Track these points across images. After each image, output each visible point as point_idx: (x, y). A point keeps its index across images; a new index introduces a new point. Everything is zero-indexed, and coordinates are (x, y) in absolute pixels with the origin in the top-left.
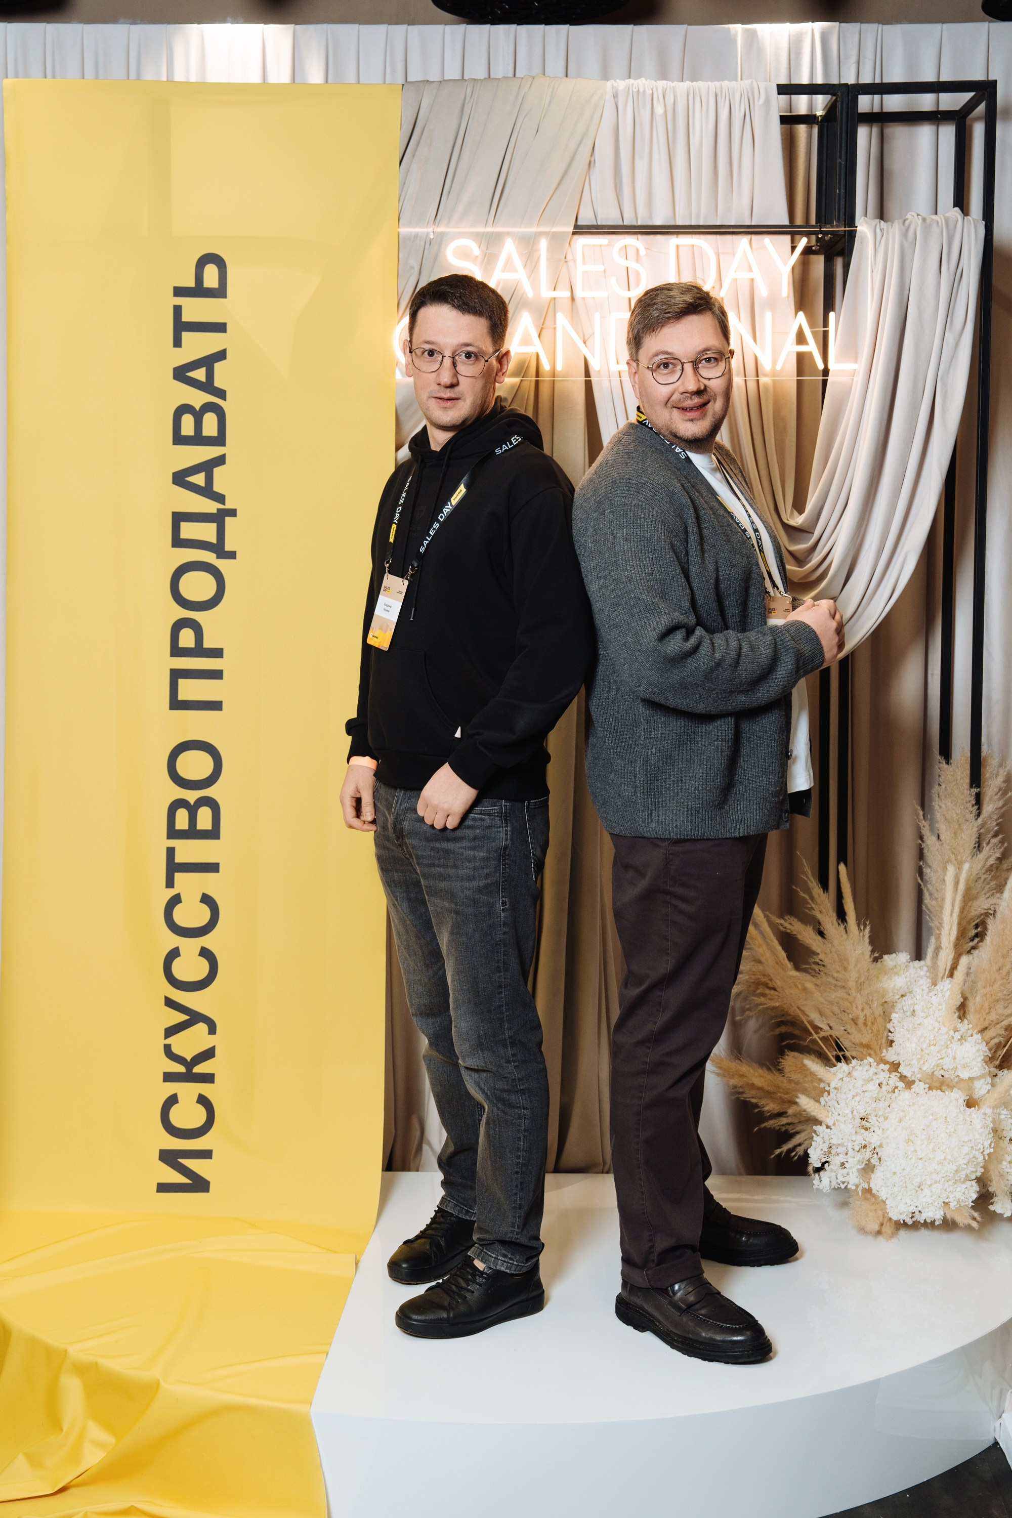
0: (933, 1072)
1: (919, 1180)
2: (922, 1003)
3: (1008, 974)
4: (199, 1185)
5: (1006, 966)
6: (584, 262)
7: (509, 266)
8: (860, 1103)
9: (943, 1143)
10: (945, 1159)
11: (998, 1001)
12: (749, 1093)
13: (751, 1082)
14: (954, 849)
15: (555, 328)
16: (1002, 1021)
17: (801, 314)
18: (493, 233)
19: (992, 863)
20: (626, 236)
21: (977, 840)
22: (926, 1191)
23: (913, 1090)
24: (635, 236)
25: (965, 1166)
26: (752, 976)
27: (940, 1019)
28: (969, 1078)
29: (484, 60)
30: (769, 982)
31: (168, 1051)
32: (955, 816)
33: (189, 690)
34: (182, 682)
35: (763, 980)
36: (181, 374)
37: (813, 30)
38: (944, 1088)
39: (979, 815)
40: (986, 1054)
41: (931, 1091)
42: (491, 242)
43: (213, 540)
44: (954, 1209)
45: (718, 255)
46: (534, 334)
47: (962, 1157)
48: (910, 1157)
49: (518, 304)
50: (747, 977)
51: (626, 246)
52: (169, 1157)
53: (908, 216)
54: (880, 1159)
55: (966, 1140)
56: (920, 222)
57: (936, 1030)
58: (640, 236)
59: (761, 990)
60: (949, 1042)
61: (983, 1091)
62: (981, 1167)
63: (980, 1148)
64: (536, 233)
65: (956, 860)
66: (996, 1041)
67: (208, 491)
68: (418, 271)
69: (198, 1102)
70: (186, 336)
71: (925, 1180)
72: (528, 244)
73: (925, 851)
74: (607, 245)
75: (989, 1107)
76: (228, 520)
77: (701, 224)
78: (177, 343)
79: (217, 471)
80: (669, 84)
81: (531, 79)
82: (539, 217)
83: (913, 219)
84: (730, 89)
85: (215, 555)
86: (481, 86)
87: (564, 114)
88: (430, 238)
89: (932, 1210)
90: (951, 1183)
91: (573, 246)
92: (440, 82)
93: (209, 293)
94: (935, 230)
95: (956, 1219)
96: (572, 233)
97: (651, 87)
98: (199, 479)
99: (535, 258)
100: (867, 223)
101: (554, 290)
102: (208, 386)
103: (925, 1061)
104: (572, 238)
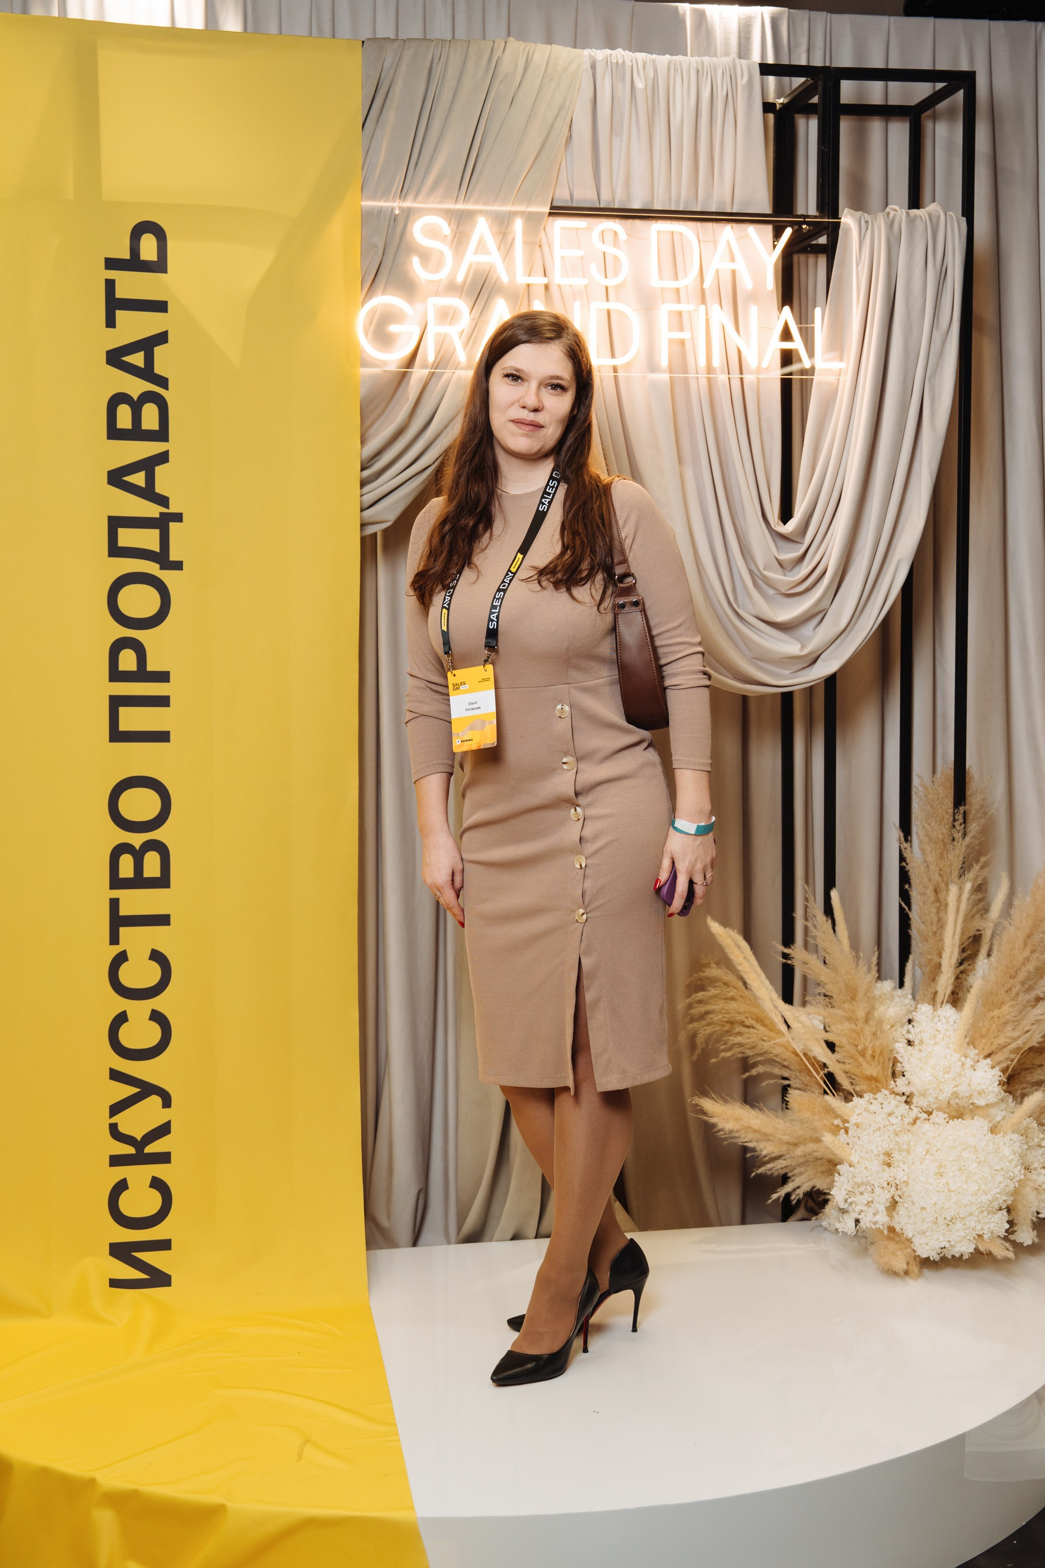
0: (949, 1103)
1: (952, 1214)
2: (930, 1031)
3: (1018, 994)
4: (159, 1279)
5: (1015, 987)
6: (561, 248)
7: (481, 248)
8: (882, 1138)
9: (975, 1173)
10: (978, 1190)
11: (1006, 1024)
12: (746, 1137)
13: (747, 1125)
14: (940, 870)
16: (1010, 1044)
17: (787, 309)
18: (464, 209)
19: (979, 882)
20: (603, 220)
21: (964, 860)
22: (959, 1225)
23: (931, 1121)
24: (613, 220)
25: (998, 1196)
26: (725, 1015)
27: (951, 1045)
28: (987, 1105)
29: (419, 27)
30: (745, 1020)
32: (940, 835)
33: (131, 719)
34: (123, 711)
35: (739, 1018)
36: (115, 358)
37: (762, 14)
38: (966, 1116)
39: (965, 835)
40: (1000, 1079)
41: (951, 1121)
42: (461, 220)
43: (156, 547)
44: (988, 1241)
45: (699, 241)
47: (997, 1186)
48: (942, 1190)
49: (492, 290)
50: (720, 1016)
51: (603, 232)
52: (120, 1251)
53: (888, 210)
54: (903, 1195)
55: (998, 1168)
56: (904, 218)
57: (948, 1056)
58: (617, 220)
59: (738, 1029)
60: (962, 1069)
61: (999, 1118)
62: (1012, 1195)
63: (1010, 1176)
64: (510, 212)
65: (943, 881)
66: (1004, 1065)
67: (148, 493)
68: (382, 250)
69: (152, 1185)
70: (119, 315)
71: (958, 1213)
72: (502, 223)
73: (910, 874)
74: (587, 228)
75: (1013, 1132)
76: (171, 524)
77: (681, 209)
78: (111, 322)
79: (159, 470)
80: (648, 58)
81: (503, 43)
82: (513, 198)
83: (895, 212)
84: (711, 65)
85: (158, 566)
86: (449, 48)
87: (541, 83)
88: (395, 214)
89: (963, 1243)
90: (985, 1214)
91: (546, 229)
92: (405, 41)
93: (146, 267)
94: (920, 225)
95: (992, 1250)
96: (548, 214)
97: (631, 58)
98: (138, 479)
99: (510, 241)
100: (852, 215)
101: (529, 276)
102: (147, 373)
103: (941, 1090)
104: (547, 219)
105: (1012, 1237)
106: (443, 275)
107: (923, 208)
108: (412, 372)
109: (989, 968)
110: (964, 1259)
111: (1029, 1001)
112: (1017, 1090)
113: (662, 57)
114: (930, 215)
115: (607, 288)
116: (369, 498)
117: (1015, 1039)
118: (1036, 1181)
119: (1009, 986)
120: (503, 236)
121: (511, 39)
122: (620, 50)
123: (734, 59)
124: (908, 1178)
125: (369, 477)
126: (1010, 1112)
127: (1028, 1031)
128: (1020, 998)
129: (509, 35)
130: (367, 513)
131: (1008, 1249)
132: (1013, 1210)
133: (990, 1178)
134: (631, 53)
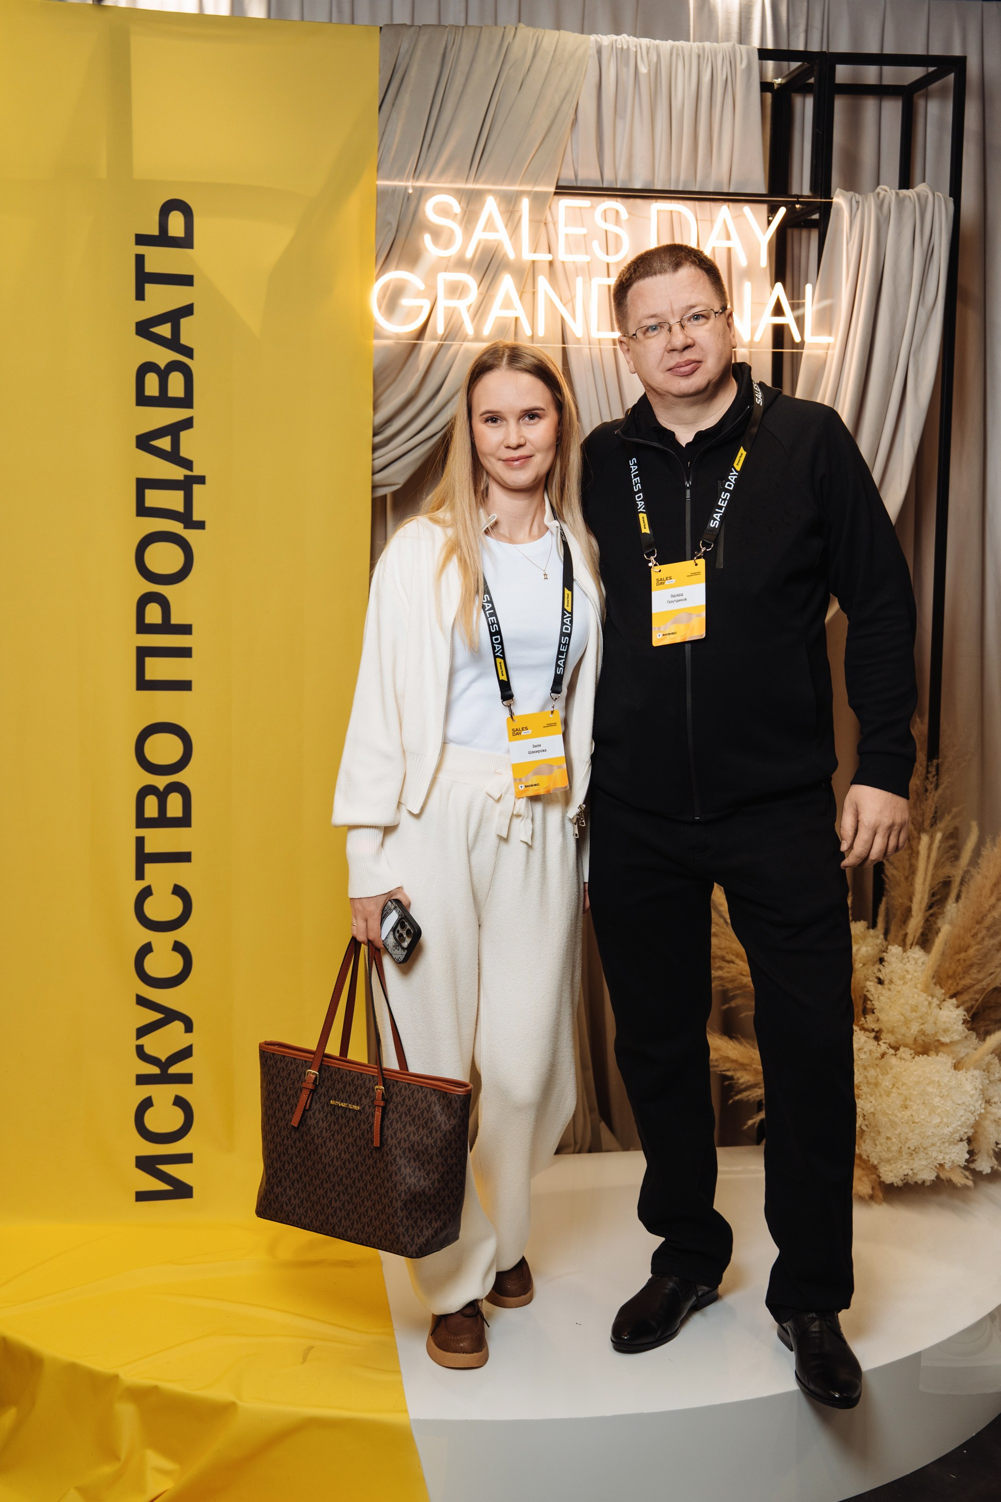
0: (915, 1039)
1: (916, 1145)
2: (899, 971)
3: (983, 939)
4: (182, 1191)
5: (981, 932)
6: (566, 226)
7: (490, 226)
9: (938, 1106)
10: (940, 1123)
11: (971, 966)
12: (723, 1066)
13: (725, 1055)
15: (534, 293)
16: (974, 985)
17: (779, 285)
18: (474, 189)
19: (950, 831)
20: (606, 199)
21: (936, 810)
22: (922, 1155)
23: (898, 1056)
24: (615, 199)
25: (959, 1128)
27: (919, 985)
28: (951, 1042)
29: (434, 5)
31: (140, 1050)
33: (157, 668)
34: (149, 661)
36: (144, 329)
38: (931, 1053)
39: (937, 787)
40: (964, 1018)
41: (917, 1057)
42: (472, 200)
43: (180, 508)
44: (948, 1169)
45: (697, 220)
46: (515, 296)
47: (958, 1119)
49: (499, 266)
51: (605, 211)
52: (146, 1164)
53: (878, 190)
54: (870, 1125)
55: (960, 1103)
56: (893, 198)
57: (916, 996)
58: (619, 199)
60: (929, 1008)
61: (962, 1055)
62: (972, 1127)
63: (971, 1110)
64: (517, 191)
65: (916, 829)
66: (969, 1004)
67: (174, 456)
68: (396, 228)
69: (175, 1103)
70: (149, 288)
71: (921, 1143)
72: (510, 202)
74: (591, 207)
75: (975, 1069)
76: (195, 486)
77: (680, 189)
78: (140, 295)
79: (184, 435)
80: (652, 43)
81: (514, 29)
82: (522, 175)
83: (884, 192)
84: (712, 51)
85: (182, 525)
86: (462, 34)
87: (550, 67)
88: (409, 193)
89: (925, 1171)
90: (947, 1145)
91: (553, 207)
92: (420, 27)
93: (175, 243)
94: (908, 205)
95: (952, 1178)
96: (553, 193)
97: (635, 44)
98: (164, 443)
99: (517, 218)
100: (843, 195)
101: (535, 252)
102: (174, 344)
103: (908, 1028)
104: (553, 198)
105: (972, 1166)
106: (452, 252)
107: (912, 188)
108: (422, 344)
109: (957, 914)
110: (926, 1185)
111: (993, 945)
112: (981, 1026)
113: (664, 42)
114: (918, 196)
115: (608, 264)
116: (380, 462)
117: (980, 981)
118: (996, 1114)
119: (975, 931)
120: (511, 214)
121: (522, 25)
122: (624, 36)
123: (734, 45)
124: (875, 1109)
125: (380, 442)
126: (973, 1048)
127: (992, 974)
128: (986, 943)
129: (519, 21)
130: (378, 477)
131: (967, 1178)
132: (973, 1140)
133: (952, 1112)
134: (635, 39)
